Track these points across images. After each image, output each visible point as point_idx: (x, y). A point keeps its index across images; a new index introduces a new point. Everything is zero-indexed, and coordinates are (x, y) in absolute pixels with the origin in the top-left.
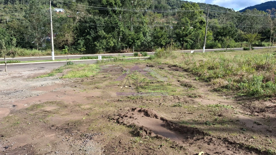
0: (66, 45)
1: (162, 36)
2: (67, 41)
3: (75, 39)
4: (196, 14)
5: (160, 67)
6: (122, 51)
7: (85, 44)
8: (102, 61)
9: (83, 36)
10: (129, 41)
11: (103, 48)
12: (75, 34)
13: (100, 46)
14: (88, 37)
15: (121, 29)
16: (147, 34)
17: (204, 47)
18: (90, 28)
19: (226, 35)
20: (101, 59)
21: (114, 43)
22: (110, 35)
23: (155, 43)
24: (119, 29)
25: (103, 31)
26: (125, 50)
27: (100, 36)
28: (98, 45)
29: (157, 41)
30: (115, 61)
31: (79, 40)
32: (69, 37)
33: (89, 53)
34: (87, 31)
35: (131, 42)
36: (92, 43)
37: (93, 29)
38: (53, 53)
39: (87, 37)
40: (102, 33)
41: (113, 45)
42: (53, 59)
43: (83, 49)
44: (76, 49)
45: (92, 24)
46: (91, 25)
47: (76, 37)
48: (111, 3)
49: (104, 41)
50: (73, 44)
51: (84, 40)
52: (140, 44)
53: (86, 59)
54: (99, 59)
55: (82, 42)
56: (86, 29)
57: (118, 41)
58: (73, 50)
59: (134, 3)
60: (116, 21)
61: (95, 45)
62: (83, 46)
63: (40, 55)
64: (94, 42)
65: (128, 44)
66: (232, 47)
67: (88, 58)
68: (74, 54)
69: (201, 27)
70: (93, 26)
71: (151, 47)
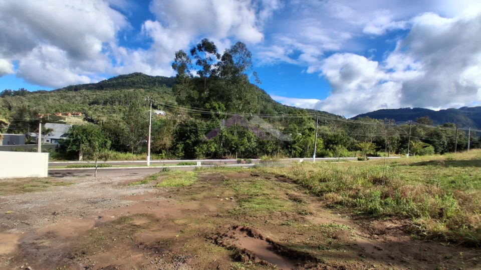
0: (163, 149)
1: (268, 142)
2: (165, 145)
3: (173, 143)
4: (304, 121)
5: (266, 177)
6: (223, 157)
7: (185, 149)
8: (201, 168)
9: (183, 141)
10: (232, 147)
11: (203, 153)
12: (174, 138)
13: (200, 151)
14: (188, 141)
15: (224, 134)
16: (252, 139)
17: (314, 156)
18: (191, 131)
19: (337, 143)
20: (200, 165)
21: (215, 148)
22: (212, 140)
23: (261, 149)
24: (222, 134)
25: (204, 136)
26: (227, 156)
27: (201, 141)
28: (198, 150)
29: (263, 147)
30: (215, 169)
31: (178, 144)
32: (168, 141)
33: (187, 159)
34: (188, 135)
35: (234, 147)
36: (191, 147)
37: (194, 133)
38: (149, 157)
39: (187, 141)
40: (203, 137)
41: (214, 150)
42: (148, 164)
43: (182, 154)
44: (174, 154)
45: (193, 127)
46: (192, 129)
47: (174, 141)
48: (215, 107)
49: (205, 146)
50: (170, 149)
51: (183, 145)
52: (243, 150)
53: (184, 165)
54: (198, 166)
55: (180, 146)
56: (187, 133)
57: (219, 146)
58: (171, 155)
59: (238, 107)
60: (219, 125)
61: (195, 151)
62: (182, 151)
63: (134, 160)
64: (194, 147)
65: (230, 149)
66: (345, 157)
67: (186, 164)
68: (171, 159)
69: (310, 134)
70: (194, 130)
71: (256, 153)
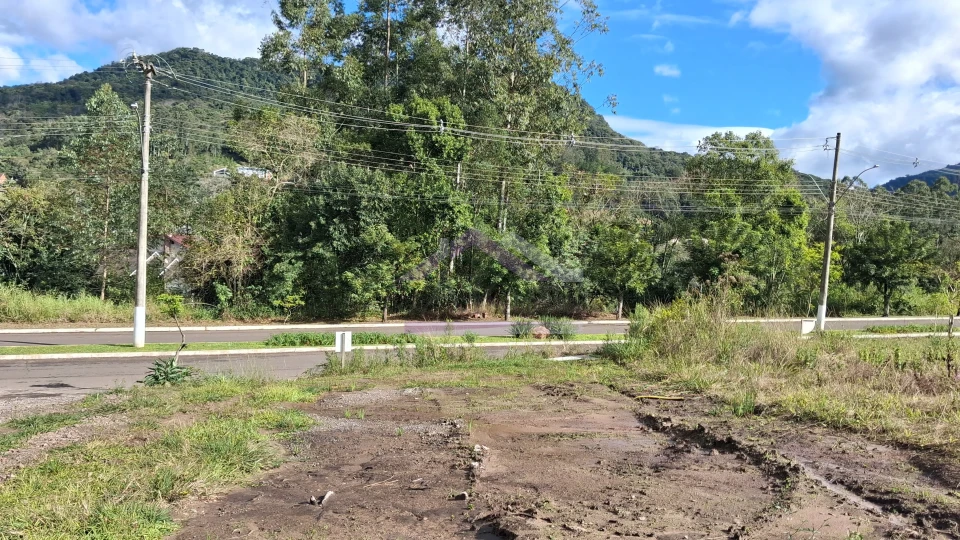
0: (223, 281)
1: (632, 254)
2: (228, 263)
3: (262, 257)
4: (766, 175)
6: (457, 312)
7: (305, 281)
9: (298, 247)
10: (493, 272)
11: (378, 297)
12: (266, 237)
13: (366, 290)
14: (318, 249)
15: (460, 222)
16: (566, 245)
18: (331, 212)
19: (896, 259)
20: (349, 347)
21: (428, 278)
22: (412, 244)
23: (602, 282)
24: (452, 221)
25: (383, 228)
26: (470, 309)
27: (371, 248)
28: (358, 283)
29: (612, 275)
31: (279, 260)
32: (239, 250)
33: (318, 319)
34: (318, 224)
35: (498, 273)
36: (332, 273)
37: (344, 217)
38: (141, 312)
39: (315, 250)
40: (378, 232)
41: (423, 283)
42: (140, 341)
43: (295, 300)
44: (263, 299)
45: (338, 195)
46: (336, 202)
47: (267, 251)
48: (426, 115)
49: (386, 269)
50: (253, 278)
51: (300, 264)
52: (534, 283)
53: (293, 344)
55: (290, 270)
56: (313, 217)
57: (444, 271)
58: (251, 303)
59: (516, 121)
60: (441, 189)
61: (347, 286)
62: (295, 290)
63: (102, 322)
64: (340, 273)
65: (485, 282)
66: (918, 313)
67: (305, 341)
68: (254, 320)
69: (787, 227)
70: (344, 203)
71: (582, 298)
